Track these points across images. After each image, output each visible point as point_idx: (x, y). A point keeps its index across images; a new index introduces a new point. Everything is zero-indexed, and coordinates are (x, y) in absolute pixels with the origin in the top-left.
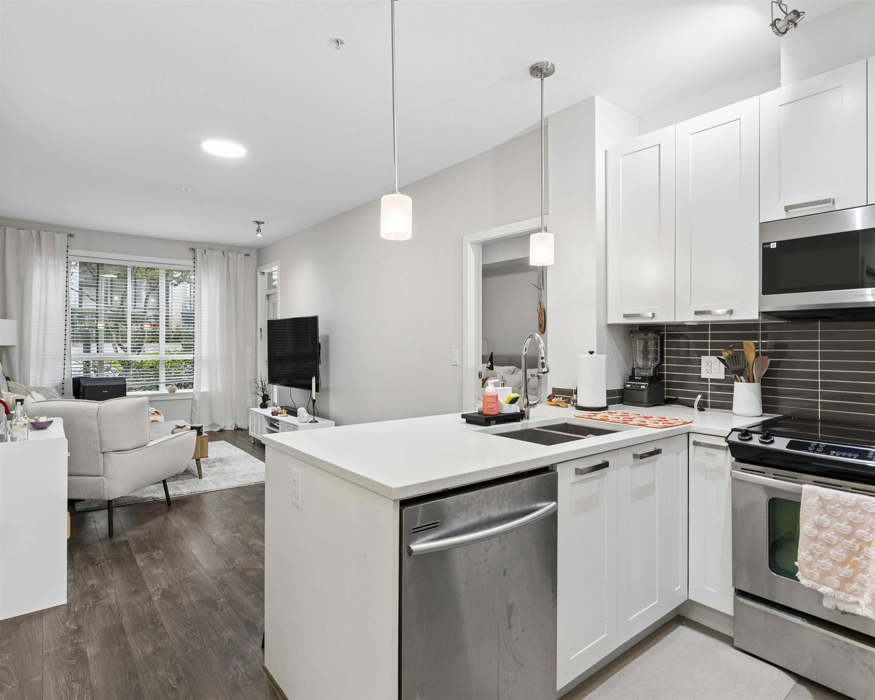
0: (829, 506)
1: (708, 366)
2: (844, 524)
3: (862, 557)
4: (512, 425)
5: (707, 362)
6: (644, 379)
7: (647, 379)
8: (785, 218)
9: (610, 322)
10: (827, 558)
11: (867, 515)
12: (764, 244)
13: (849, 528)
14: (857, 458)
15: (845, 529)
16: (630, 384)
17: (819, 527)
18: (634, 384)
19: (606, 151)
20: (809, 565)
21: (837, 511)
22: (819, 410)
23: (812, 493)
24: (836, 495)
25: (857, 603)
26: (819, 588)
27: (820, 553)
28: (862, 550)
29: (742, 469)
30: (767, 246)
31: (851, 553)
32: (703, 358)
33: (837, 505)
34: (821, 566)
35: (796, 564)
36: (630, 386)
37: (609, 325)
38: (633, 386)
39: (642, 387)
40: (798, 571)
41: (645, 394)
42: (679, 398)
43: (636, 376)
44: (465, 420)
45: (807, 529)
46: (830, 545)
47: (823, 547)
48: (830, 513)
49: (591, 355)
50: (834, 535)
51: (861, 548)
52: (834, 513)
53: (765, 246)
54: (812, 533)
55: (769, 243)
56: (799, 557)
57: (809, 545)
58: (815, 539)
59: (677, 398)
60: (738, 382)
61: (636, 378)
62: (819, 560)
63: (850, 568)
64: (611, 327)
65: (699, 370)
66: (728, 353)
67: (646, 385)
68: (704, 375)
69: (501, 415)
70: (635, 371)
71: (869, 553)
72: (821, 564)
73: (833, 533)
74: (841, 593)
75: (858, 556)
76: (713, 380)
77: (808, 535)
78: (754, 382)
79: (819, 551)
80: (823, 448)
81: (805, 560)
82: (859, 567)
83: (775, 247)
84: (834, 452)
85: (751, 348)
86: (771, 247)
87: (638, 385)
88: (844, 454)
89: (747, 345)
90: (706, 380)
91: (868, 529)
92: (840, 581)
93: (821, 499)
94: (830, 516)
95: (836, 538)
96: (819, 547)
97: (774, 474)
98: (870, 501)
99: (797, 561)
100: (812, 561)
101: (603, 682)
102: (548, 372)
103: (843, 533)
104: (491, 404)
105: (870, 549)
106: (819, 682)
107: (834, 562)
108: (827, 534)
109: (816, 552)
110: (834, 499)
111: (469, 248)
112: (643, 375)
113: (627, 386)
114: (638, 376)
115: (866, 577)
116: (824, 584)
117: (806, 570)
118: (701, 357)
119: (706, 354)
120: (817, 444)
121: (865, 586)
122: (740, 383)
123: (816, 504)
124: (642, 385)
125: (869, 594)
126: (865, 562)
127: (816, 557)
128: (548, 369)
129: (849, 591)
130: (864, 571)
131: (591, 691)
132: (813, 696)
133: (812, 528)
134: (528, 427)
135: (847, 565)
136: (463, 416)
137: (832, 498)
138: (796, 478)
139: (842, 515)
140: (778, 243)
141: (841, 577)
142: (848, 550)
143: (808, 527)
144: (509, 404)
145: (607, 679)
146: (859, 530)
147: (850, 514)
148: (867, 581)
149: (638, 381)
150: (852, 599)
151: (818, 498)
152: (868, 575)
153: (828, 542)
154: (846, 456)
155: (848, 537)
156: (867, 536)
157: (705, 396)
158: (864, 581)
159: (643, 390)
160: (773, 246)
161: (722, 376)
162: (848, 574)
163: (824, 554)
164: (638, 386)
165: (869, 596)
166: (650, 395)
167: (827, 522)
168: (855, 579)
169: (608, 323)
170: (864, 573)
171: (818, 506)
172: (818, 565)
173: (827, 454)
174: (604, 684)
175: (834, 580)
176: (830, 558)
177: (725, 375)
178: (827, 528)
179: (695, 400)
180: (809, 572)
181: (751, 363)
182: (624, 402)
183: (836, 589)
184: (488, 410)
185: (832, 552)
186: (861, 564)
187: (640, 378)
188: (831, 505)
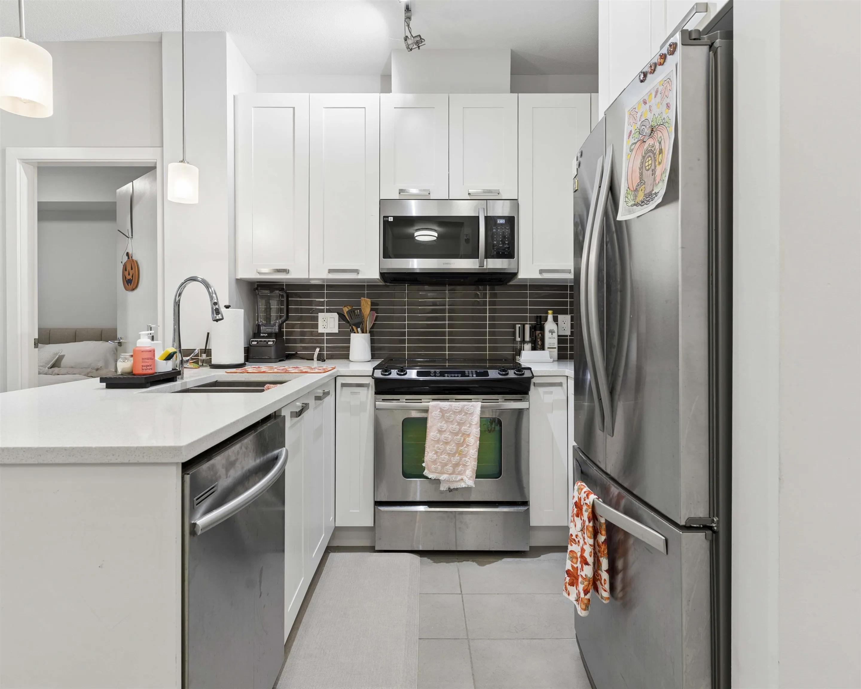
0: (446, 414)
1: (325, 322)
2: (455, 425)
3: (465, 446)
4: (173, 385)
5: (323, 319)
6: (270, 335)
7: (274, 335)
8: (398, 199)
9: (240, 276)
10: (445, 453)
11: (468, 415)
12: (384, 217)
13: (458, 427)
14: (461, 377)
15: (456, 428)
16: (256, 341)
17: (440, 432)
18: (261, 341)
19: (234, 96)
20: (434, 462)
21: (451, 417)
22: (406, 353)
23: (435, 407)
24: (450, 405)
25: (462, 479)
26: (440, 476)
27: (441, 451)
28: (465, 441)
29: (383, 400)
30: (386, 219)
31: (459, 445)
32: (320, 315)
33: (451, 413)
34: (442, 460)
35: (424, 465)
36: (256, 343)
37: (237, 280)
38: (259, 343)
39: (269, 343)
40: (425, 470)
41: (273, 350)
42: (298, 353)
43: (262, 333)
44: (105, 384)
45: (433, 435)
46: (447, 443)
47: (443, 446)
48: (447, 420)
49: (227, 309)
50: (449, 435)
51: (464, 440)
52: (448, 419)
53: (384, 219)
54: (437, 437)
55: (388, 217)
56: (426, 459)
57: (434, 447)
58: (438, 441)
59: (297, 353)
60: (355, 333)
61: (262, 335)
62: (441, 456)
63: (458, 456)
64: (239, 281)
65: (316, 326)
66: (348, 308)
67: (273, 341)
68: (321, 330)
69: (158, 374)
70: (261, 327)
71: (469, 442)
72: (442, 459)
73: (448, 434)
74: (452, 476)
75: (462, 446)
76: (328, 334)
77: (434, 439)
78: (366, 333)
79: (440, 450)
80: (439, 373)
81: (432, 459)
82: (463, 453)
83: (392, 220)
84: (447, 375)
85: (367, 303)
86: (389, 220)
87: (265, 341)
88: (453, 375)
89: (364, 301)
90: (322, 334)
91: (468, 425)
92: (453, 467)
93: (442, 410)
94: (447, 422)
95: (450, 437)
96: (441, 447)
97: (406, 400)
98: (469, 405)
99: (424, 462)
100: (436, 459)
101: (299, 627)
102: (222, 319)
103: (454, 432)
104: (146, 361)
105: (470, 439)
106: (435, 549)
107: (449, 454)
108: (445, 436)
109: (439, 451)
110: (449, 408)
111: (19, 167)
112: (269, 332)
113: (253, 343)
114: (264, 333)
115: (467, 459)
116: (443, 473)
117: (433, 466)
118: (318, 314)
119: (322, 311)
120: (434, 371)
121: (467, 466)
122: (356, 334)
123: (439, 415)
124: (270, 341)
125: (470, 470)
126: (466, 449)
127: (439, 454)
128: (222, 316)
129: (457, 473)
130: (465, 456)
131: (294, 640)
132: (433, 561)
133: (436, 433)
134: (186, 386)
135: (456, 455)
136: (102, 380)
137: (448, 408)
138: (421, 400)
139: (454, 420)
140: (394, 217)
141: (454, 464)
142: (456, 443)
143: (434, 434)
144: (165, 361)
145: (300, 623)
146: (463, 428)
147: (458, 417)
148: (468, 462)
149: (263, 337)
150: (459, 477)
151: (439, 410)
152: (469, 457)
153: (445, 441)
154: (455, 377)
155: (457, 434)
156: (468, 430)
157: (322, 349)
158: (466, 463)
159: (270, 346)
160: (391, 219)
161: (336, 330)
162: (457, 460)
163: (443, 451)
164: (265, 343)
165: (470, 471)
166: (277, 350)
167: (445, 426)
168: (461, 463)
169: (236, 278)
170: (466, 457)
171: (439, 416)
172: (440, 460)
173: (443, 377)
174: (300, 628)
175: (449, 468)
176: (447, 452)
177: (339, 329)
178: (445, 431)
179: (314, 353)
180: (435, 468)
181: (366, 316)
182: (250, 360)
183: (450, 474)
184: (143, 368)
185: (448, 448)
186: (464, 451)
187: (267, 335)
188: (447, 414)
